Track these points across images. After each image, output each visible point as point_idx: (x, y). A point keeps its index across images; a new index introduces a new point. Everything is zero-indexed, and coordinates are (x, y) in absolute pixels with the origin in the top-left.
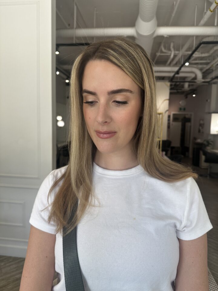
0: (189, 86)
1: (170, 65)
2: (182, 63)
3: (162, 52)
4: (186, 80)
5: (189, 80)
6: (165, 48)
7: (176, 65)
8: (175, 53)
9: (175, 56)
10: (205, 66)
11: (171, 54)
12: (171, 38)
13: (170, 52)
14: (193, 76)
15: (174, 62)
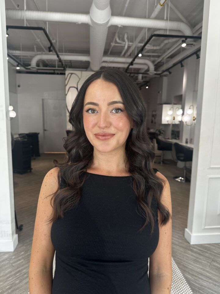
0: (143, 78)
1: (124, 56)
2: (136, 54)
3: (116, 42)
4: (140, 72)
5: (143, 71)
6: (119, 39)
7: (130, 56)
8: (129, 44)
9: (129, 47)
10: (156, 59)
11: (125, 44)
12: (125, 28)
13: (124, 43)
14: (146, 68)
15: (129, 53)
